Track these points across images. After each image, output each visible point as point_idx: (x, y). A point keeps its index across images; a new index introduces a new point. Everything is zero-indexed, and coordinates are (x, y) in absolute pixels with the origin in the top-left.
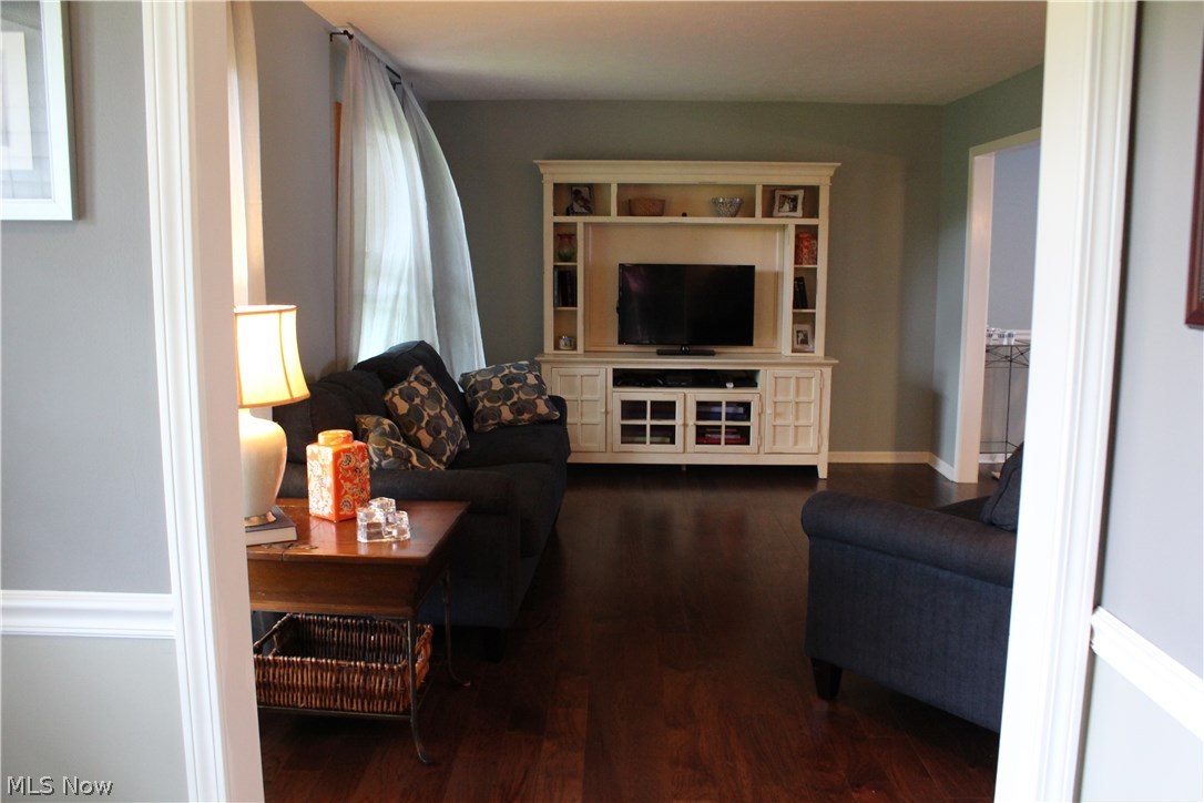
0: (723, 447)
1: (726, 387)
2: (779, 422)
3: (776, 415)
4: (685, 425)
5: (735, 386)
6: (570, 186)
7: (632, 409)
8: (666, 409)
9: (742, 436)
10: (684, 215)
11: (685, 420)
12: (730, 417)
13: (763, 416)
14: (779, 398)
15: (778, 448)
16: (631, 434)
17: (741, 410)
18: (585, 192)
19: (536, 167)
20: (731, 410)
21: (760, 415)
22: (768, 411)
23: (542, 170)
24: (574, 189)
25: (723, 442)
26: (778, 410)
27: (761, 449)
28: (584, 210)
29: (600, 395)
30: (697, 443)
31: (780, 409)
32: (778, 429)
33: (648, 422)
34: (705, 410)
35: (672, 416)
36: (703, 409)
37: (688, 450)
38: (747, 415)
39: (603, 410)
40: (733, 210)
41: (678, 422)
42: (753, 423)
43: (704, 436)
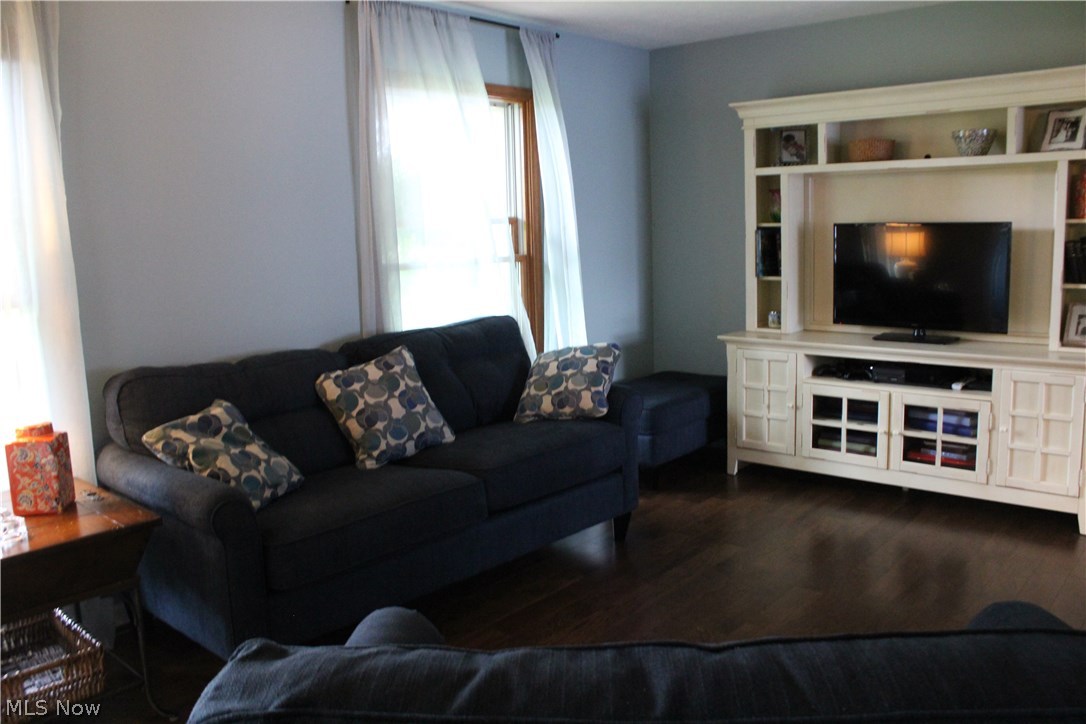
0: (937, 468)
1: (950, 388)
2: (1018, 444)
3: (1015, 434)
4: (889, 434)
5: (964, 388)
6: (779, 130)
7: (826, 406)
8: (865, 411)
9: (965, 459)
10: (928, 157)
11: (890, 428)
12: (949, 429)
13: (994, 433)
14: (1020, 411)
15: (1014, 480)
16: (824, 438)
17: (967, 422)
18: (799, 137)
19: (734, 112)
20: (953, 420)
21: (990, 431)
22: (1002, 428)
23: (741, 114)
24: (785, 134)
25: (938, 461)
26: (1017, 428)
27: (991, 478)
28: (795, 159)
29: (789, 386)
30: (906, 458)
31: (1021, 426)
32: (1017, 454)
33: (844, 424)
34: (916, 417)
35: (873, 419)
36: (913, 414)
37: (891, 467)
38: (972, 431)
39: (791, 404)
40: (977, 145)
41: (880, 428)
42: (981, 442)
43: (915, 450)
